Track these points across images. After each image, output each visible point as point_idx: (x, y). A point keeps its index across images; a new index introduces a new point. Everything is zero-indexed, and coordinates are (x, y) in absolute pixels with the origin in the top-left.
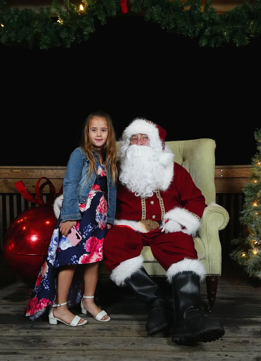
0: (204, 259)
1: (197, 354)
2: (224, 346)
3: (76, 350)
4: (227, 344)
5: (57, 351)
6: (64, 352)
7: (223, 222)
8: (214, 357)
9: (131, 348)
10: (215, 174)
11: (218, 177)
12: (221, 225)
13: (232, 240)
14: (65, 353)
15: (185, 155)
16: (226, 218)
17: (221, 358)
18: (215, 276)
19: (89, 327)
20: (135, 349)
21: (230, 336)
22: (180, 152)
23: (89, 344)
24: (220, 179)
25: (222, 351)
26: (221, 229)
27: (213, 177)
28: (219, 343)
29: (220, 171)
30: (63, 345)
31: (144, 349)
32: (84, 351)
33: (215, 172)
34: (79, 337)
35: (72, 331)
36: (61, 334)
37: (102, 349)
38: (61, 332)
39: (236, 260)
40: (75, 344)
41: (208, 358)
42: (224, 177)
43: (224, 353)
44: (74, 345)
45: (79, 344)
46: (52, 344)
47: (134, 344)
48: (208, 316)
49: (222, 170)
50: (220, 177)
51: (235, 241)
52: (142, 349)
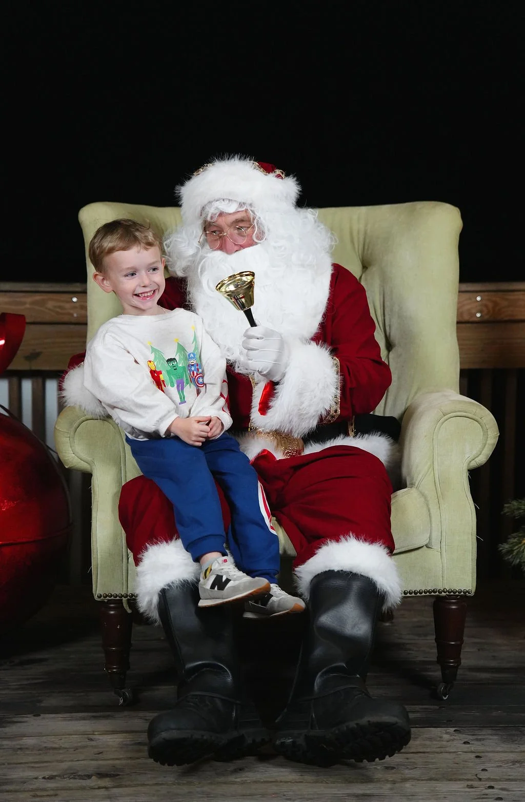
0: (427, 546)
1: (413, 785)
2: (483, 770)
3: (83, 788)
4: (493, 765)
5: (31, 793)
6: (52, 792)
7: (480, 446)
8: (458, 792)
9: (236, 778)
10: (458, 309)
11: (466, 317)
12: (474, 452)
13: (505, 505)
14: (56, 795)
15: (369, 252)
16: (489, 433)
17: (475, 792)
18: (458, 596)
19: (108, 740)
20: (246, 780)
21: (499, 749)
22: (352, 242)
23: (118, 775)
24: (475, 325)
25: (480, 779)
26: (474, 464)
27: (451, 317)
28: (471, 764)
29: (474, 300)
30: (44, 780)
31: (270, 780)
32: (106, 788)
33: (459, 303)
34: (82, 762)
35: (61, 751)
36: (31, 759)
37: (156, 784)
38: (28, 755)
39: (518, 564)
40: (79, 776)
41: (442, 792)
42: (486, 317)
43: (484, 783)
44: (76, 779)
45: (89, 777)
46: (12, 779)
47: (240, 770)
48: (440, 708)
49: (479, 299)
50: (474, 319)
51: (516, 507)
52: (265, 780)
